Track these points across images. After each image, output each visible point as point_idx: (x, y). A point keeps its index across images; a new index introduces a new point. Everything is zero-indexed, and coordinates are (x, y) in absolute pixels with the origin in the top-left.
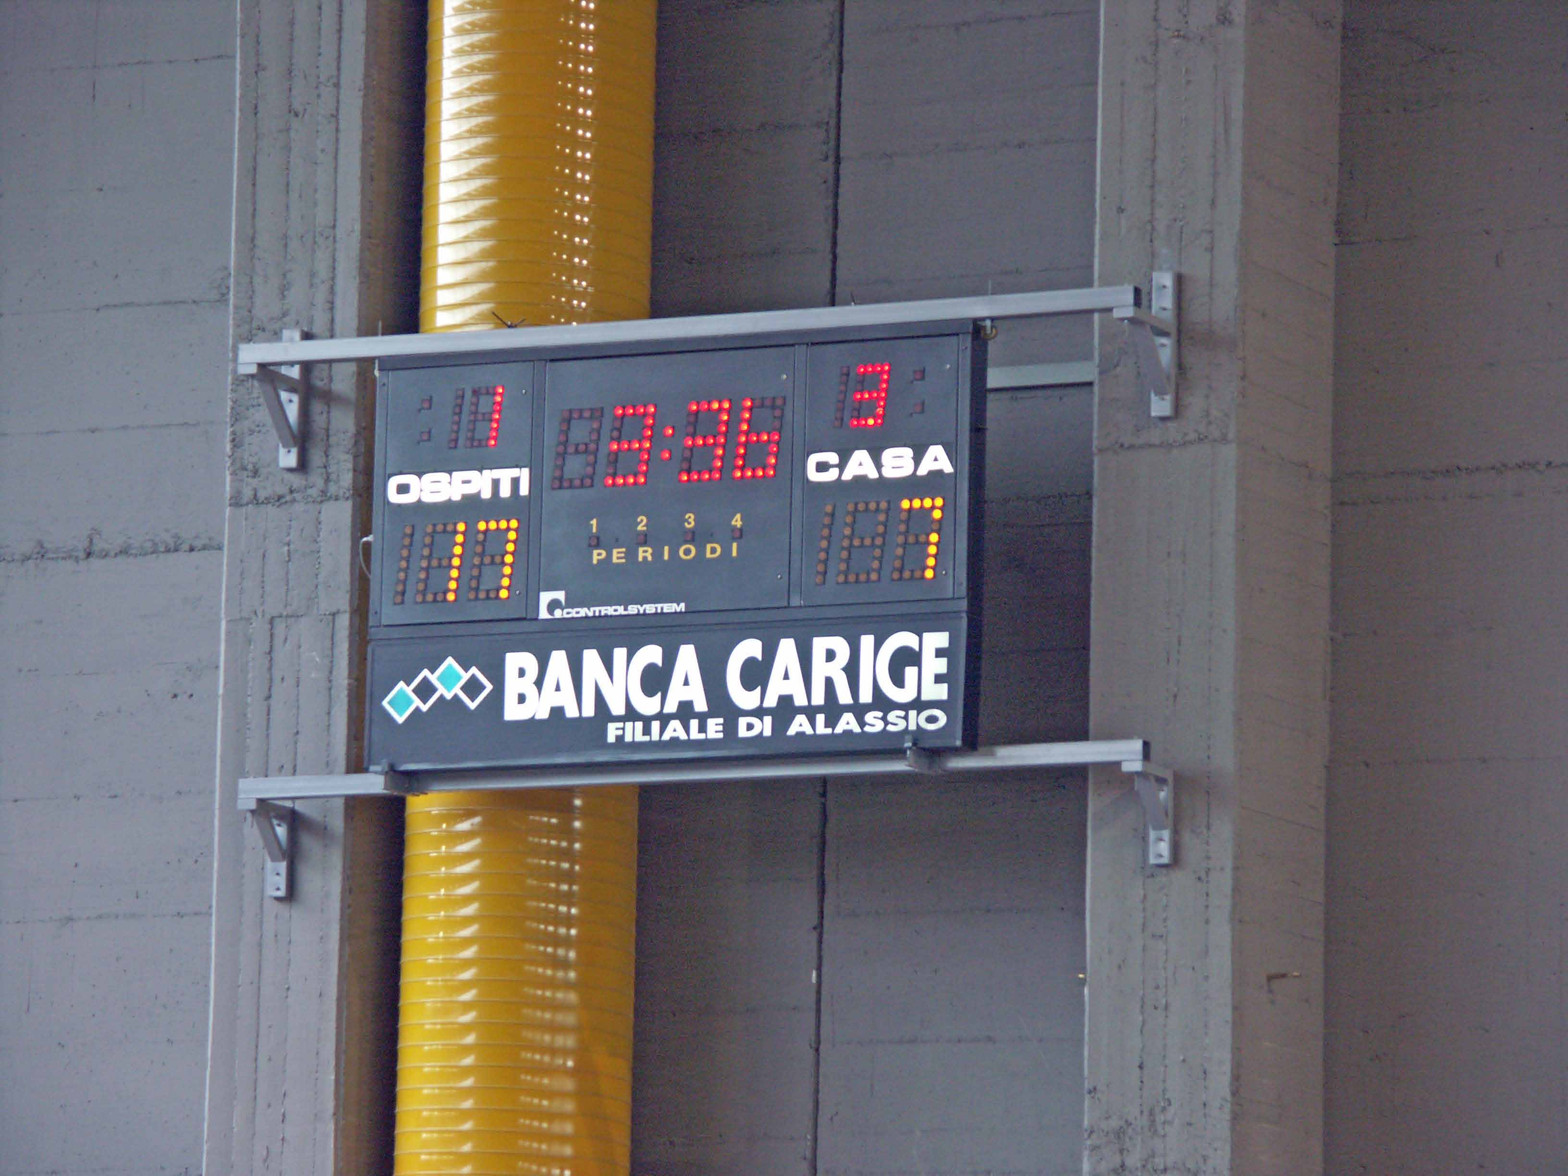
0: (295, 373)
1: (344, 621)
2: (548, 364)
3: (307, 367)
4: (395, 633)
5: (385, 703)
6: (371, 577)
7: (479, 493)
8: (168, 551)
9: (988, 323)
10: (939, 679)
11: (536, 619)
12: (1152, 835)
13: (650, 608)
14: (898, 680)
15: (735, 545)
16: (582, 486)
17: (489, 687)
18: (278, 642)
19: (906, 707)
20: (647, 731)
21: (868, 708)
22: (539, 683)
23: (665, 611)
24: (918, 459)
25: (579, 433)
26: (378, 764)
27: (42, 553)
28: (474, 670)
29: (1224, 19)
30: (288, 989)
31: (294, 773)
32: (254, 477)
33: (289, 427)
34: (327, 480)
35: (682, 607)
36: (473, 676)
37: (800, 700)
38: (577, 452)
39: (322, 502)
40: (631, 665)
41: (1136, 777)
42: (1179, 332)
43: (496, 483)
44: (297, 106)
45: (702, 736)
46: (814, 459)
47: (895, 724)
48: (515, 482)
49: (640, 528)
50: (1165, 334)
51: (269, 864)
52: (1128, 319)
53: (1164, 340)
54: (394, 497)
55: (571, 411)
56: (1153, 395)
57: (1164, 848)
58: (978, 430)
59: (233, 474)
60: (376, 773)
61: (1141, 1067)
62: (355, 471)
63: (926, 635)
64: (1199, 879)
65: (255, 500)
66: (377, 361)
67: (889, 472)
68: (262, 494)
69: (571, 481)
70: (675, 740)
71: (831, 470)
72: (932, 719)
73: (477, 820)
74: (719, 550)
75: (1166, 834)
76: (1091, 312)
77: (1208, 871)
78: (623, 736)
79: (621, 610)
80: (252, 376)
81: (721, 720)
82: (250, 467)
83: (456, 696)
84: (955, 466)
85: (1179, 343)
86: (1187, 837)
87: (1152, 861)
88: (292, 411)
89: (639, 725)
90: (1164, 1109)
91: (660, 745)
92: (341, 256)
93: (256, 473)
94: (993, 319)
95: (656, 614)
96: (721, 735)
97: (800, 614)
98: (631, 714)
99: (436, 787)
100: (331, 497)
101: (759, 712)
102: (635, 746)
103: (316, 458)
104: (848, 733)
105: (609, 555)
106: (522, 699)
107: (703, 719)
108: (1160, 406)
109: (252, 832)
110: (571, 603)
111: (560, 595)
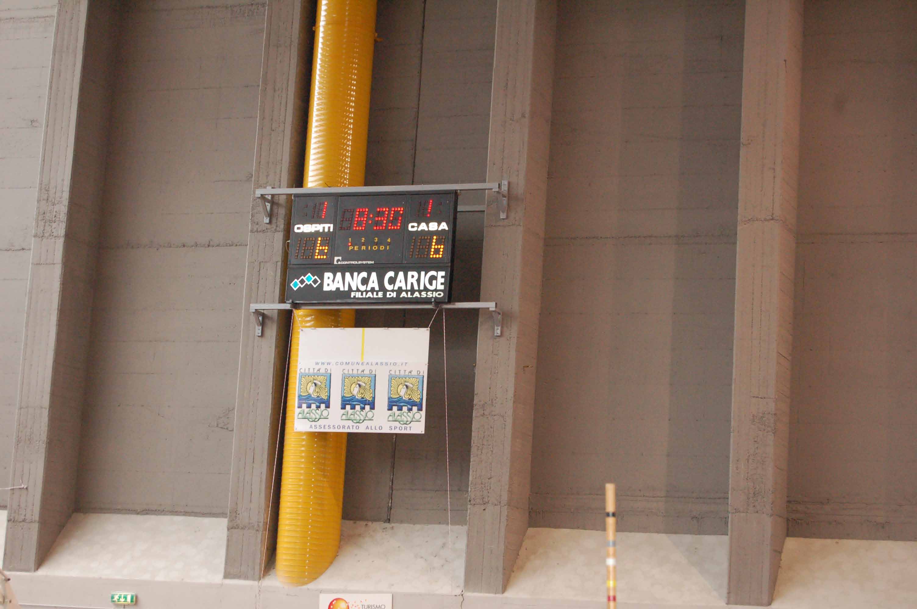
0: (269, 198)
1: (279, 264)
2: (339, 197)
3: (273, 196)
4: (295, 266)
5: (291, 285)
6: (289, 252)
7: (319, 230)
8: (230, 246)
9: (459, 191)
10: (442, 284)
11: (333, 264)
12: (496, 328)
13: (364, 262)
14: (431, 284)
15: (388, 247)
16: (347, 229)
17: (319, 281)
18: (262, 268)
19: (433, 291)
20: (362, 295)
21: (422, 291)
22: (333, 281)
23: (368, 263)
24: (439, 225)
25: (347, 215)
26: (289, 300)
27: (196, 245)
28: (316, 277)
29: (523, 116)
30: (260, 360)
31: (264, 303)
32: (257, 225)
33: (267, 212)
34: (277, 227)
35: (373, 262)
36: (316, 279)
37: (404, 288)
38: (346, 220)
39: (275, 232)
40: (359, 277)
41: (493, 313)
42: (509, 197)
43: (324, 228)
44: (273, 128)
45: (377, 297)
46: (410, 225)
47: (429, 295)
48: (329, 228)
49: (363, 241)
50: (505, 197)
51: (257, 327)
52: (497, 192)
53: (504, 198)
54: (296, 230)
55: (345, 210)
56: (501, 212)
57: (499, 332)
58: (455, 219)
59: (251, 224)
60: (288, 303)
61: (490, 388)
62: (284, 224)
63: (439, 272)
64: (508, 340)
65: (257, 231)
66: (293, 195)
67: (431, 229)
68: (259, 230)
69: (344, 228)
70: (369, 297)
71: (415, 228)
72: (439, 294)
73: (313, 317)
74: (384, 247)
75: (499, 328)
76: (486, 189)
77: (510, 338)
78: (355, 296)
79: (356, 263)
80: (259, 198)
81: (382, 293)
82: (256, 222)
83: (311, 284)
84: (448, 227)
85: (508, 199)
86: (505, 328)
87: (495, 335)
88: (268, 208)
89: (360, 293)
90: (495, 400)
91: (365, 298)
92: (283, 168)
93: (257, 224)
94: (460, 190)
95: (366, 264)
96: (382, 297)
97: (404, 265)
98: (358, 290)
99: (303, 307)
100: (277, 231)
101: (393, 291)
102: (358, 298)
103: (274, 221)
104: (416, 297)
105: (354, 248)
106: (328, 285)
107: (377, 292)
108: (503, 216)
109: (253, 318)
110: (343, 260)
111: (340, 258)
